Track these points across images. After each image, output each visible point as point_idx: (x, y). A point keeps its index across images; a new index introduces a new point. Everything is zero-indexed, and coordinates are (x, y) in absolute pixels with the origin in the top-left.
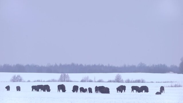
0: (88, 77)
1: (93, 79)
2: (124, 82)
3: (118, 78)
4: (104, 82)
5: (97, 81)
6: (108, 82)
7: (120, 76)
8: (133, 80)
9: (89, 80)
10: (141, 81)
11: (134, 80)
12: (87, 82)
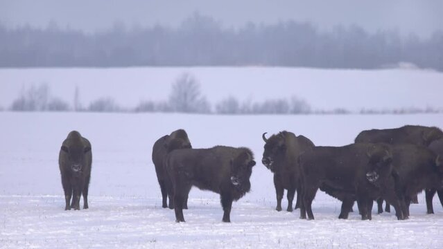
0: (44, 89)
1: (68, 98)
2: (213, 109)
3: (185, 95)
4: (117, 110)
5: (86, 105)
6: (138, 110)
7: (191, 82)
8: (253, 102)
9: (49, 101)
10: (291, 108)
11: (260, 99)
12: (43, 109)
